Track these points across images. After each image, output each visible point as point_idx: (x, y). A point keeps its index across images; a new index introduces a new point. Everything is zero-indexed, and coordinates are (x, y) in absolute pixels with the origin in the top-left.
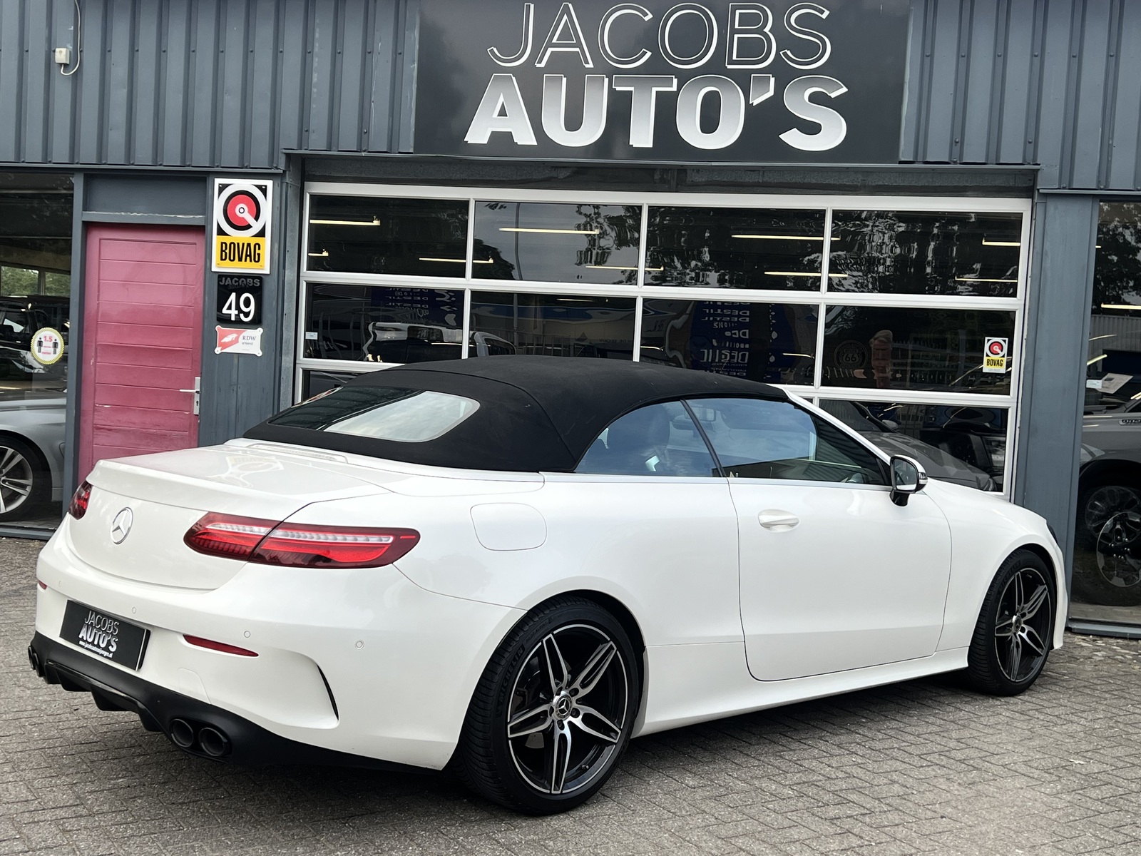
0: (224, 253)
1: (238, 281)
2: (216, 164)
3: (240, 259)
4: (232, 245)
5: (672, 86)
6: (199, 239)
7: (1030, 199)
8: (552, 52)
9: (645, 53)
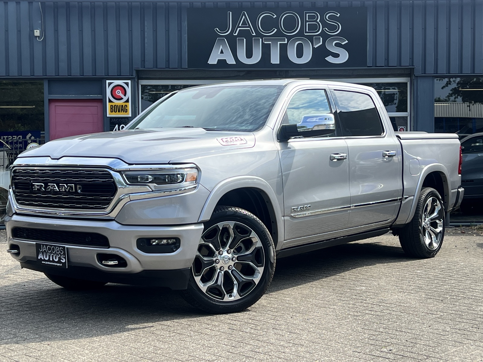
0: (112, 109)
1: (119, 120)
2: (106, 75)
3: (119, 112)
4: (115, 106)
5: (285, 41)
6: (99, 105)
7: (410, 78)
8: (240, 30)
9: (274, 30)
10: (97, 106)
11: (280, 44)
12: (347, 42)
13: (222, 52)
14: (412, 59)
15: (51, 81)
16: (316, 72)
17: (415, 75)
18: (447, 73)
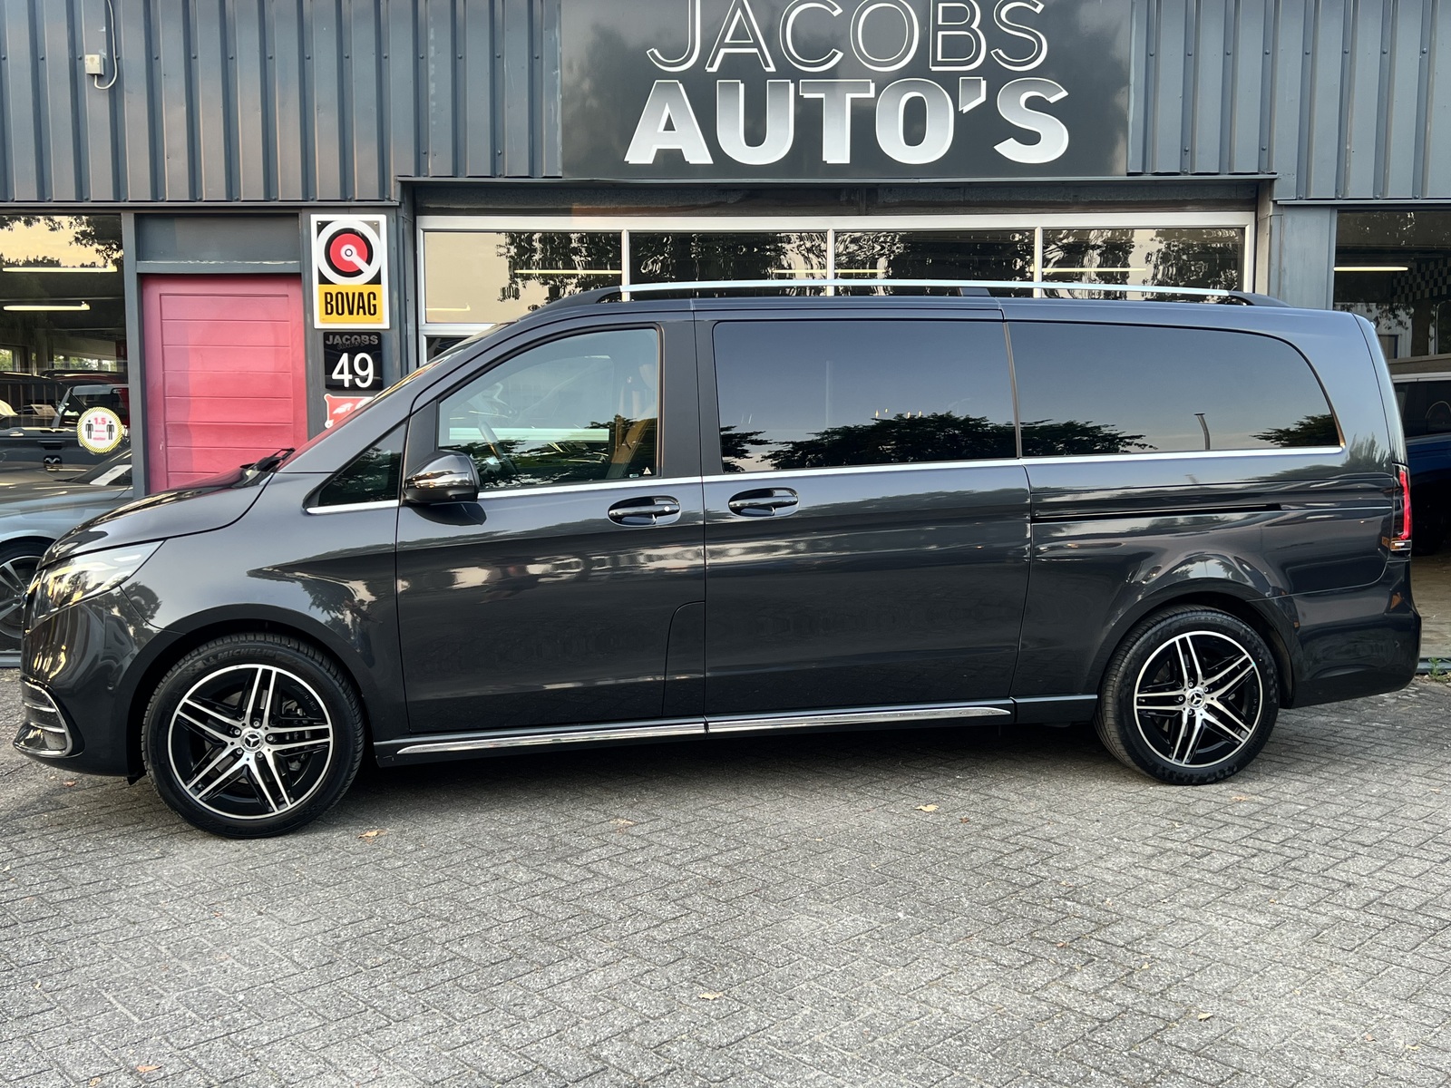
0: (329, 306)
1: (350, 339)
2: (311, 198)
3: (351, 313)
4: (340, 296)
5: (869, 92)
6: (292, 290)
7: (1254, 213)
8: (726, 54)
9: (835, 54)
10: (287, 296)
11: (852, 99)
12: (1064, 94)
13: (669, 126)
14: (1265, 150)
15: (144, 216)
16: (962, 191)
17: (1275, 202)
18: (1378, 196)
